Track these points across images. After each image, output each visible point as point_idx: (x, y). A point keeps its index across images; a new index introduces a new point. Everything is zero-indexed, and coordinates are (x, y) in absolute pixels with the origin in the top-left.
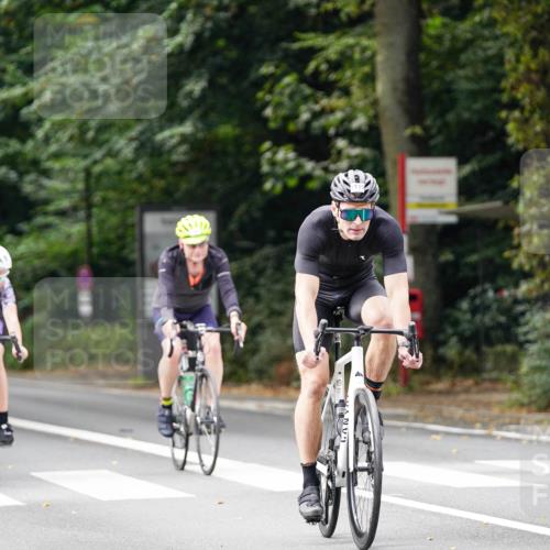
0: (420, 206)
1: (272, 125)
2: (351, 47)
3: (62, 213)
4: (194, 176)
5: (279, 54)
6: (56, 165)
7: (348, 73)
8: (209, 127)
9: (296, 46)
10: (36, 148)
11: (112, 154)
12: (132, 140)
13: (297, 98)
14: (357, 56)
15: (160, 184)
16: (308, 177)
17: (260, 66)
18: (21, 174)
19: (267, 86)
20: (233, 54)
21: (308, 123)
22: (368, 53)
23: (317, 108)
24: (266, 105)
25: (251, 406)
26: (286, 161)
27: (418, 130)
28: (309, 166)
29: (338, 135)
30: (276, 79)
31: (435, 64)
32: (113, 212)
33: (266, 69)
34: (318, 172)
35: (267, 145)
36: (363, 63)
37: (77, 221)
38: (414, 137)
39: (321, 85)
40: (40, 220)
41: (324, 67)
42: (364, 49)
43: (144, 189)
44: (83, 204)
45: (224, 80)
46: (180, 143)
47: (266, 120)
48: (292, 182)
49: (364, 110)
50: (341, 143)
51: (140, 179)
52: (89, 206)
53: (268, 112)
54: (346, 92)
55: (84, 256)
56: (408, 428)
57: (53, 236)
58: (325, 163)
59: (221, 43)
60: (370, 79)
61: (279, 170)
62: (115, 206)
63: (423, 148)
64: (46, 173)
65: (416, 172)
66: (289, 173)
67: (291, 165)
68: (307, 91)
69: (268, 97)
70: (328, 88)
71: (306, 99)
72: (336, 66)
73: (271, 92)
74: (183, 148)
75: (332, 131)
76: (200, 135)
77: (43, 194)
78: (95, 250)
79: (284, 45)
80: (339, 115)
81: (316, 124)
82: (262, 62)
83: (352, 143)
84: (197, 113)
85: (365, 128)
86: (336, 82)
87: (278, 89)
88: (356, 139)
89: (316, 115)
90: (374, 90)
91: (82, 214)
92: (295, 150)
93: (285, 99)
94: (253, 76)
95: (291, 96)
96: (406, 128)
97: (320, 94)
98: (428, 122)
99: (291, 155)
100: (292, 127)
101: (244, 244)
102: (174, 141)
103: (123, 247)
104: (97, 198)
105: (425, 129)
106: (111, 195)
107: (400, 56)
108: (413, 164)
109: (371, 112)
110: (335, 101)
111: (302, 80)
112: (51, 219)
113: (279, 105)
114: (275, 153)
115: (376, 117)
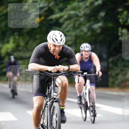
1: (122, 23)
4: (102, 36)
8: (106, 24)
11: (82, 31)
19: (120, 14)
24: (119, 18)
25: (116, 93)
30: (122, 12)
33: (120, 10)
45: (109, 12)
51: (89, 37)
52: (76, 43)
59: (109, 3)
79: (125, 4)
91: (74, 45)
95: (126, 17)
99: (126, 31)
100: (126, 24)
101: (114, 53)
104: (78, 41)
113: (123, 19)
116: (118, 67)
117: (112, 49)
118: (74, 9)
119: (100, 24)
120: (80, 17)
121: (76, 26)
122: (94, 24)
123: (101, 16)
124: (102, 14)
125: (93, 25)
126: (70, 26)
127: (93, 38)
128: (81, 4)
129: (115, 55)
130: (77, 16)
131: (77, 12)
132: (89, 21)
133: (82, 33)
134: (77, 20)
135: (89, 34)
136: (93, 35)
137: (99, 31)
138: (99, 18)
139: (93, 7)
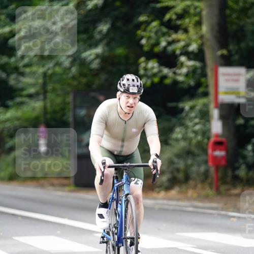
0: (226, 93)
1: (146, 49)
2: (189, 6)
3: (30, 96)
5: (149, 10)
6: (28, 70)
7: (187, 20)
8: (111, 49)
9: (159, 5)
10: (16, 61)
11: (58, 64)
12: (69, 56)
13: (159, 34)
14: (192, 11)
15: (84, 80)
16: (165, 77)
17: (139, 16)
18: (8, 75)
19: (143, 27)
20: (124, 10)
21: (165, 48)
22: (198, 10)
23: (170, 39)
24: (142, 38)
26: (153, 68)
27: (225, 52)
28: (166, 71)
29: (182, 54)
30: (148, 23)
31: (234, 16)
32: (58, 95)
33: (142, 18)
34: (171, 75)
35: (142, 59)
36: (195, 15)
37: (39, 100)
38: (222, 56)
39: (172, 27)
40: (18, 100)
41: (174, 17)
42: (196, 8)
43: (75, 83)
44: (42, 91)
45: (119, 24)
46: (95, 59)
47: (142, 46)
48: (156, 80)
49: (196, 41)
50: (183, 59)
51: (74, 78)
52: (45, 92)
53: (144, 41)
54: (186, 31)
55: (42, 119)
56: (219, 215)
57: (25, 108)
58: (174, 69)
59: (118, 4)
60: (199, 24)
61: (149, 73)
62: (59, 92)
63: (228, 61)
64: (22, 74)
65: (224, 75)
66: (155, 75)
67: (156, 70)
68: (164, 30)
69: (143, 34)
70: (176, 29)
71: (164, 34)
72: (181, 16)
73: (145, 30)
74: (97, 61)
75: (178, 52)
76: (106, 54)
77: (20, 86)
78: (49, 116)
79: (153, 5)
80: (182, 44)
81: (170, 49)
82: (140, 14)
83: (189, 59)
84: (104, 42)
85: (196, 51)
86: (180, 25)
87: (149, 28)
88: (191, 56)
89: (170, 43)
90: (201, 29)
91: (41, 97)
92: (158, 62)
93: (153, 35)
94: (135, 22)
95: (156, 33)
96: (218, 50)
97: (171, 31)
98: (231, 47)
99: (156, 65)
100: (156, 50)
102: (92, 57)
103: (64, 115)
104: (49, 88)
105: (229, 51)
106: (58, 86)
107: (216, 11)
108: (222, 70)
109: (199, 42)
110: (180, 36)
111: (162, 24)
112: (24, 99)
113: (149, 38)
114: (147, 63)
115: (202, 44)
119: (99, 50)
122: (85, 51)
123: (101, 32)
124: (104, 27)
133: (58, 69)
135: (74, 70)
136: (82, 74)
137: (95, 65)
138: (98, 37)
139: (82, 12)
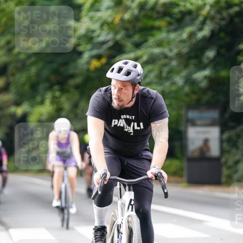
4: (210, 94)
8: (217, 72)
11: (174, 83)
17: (238, 45)
20: (228, 39)
24: (241, 62)
43: (187, 99)
45: (223, 51)
51: (187, 95)
59: (222, 35)
94: (236, 49)
101: (232, 124)
106: (173, 102)
116: (238, 148)
117: (227, 115)
118: (159, 44)
119: (207, 72)
120: (171, 59)
121: (164, 74)
122: (196, 72)
123: (208, 58)
124: (211, 54)
125: (193, 74)
126: (152, 75)
127: (194, 97)
128: (173, 36)
129: (233, 128)
130: (166, 57)
131: (166, 50)
132: (186, 66)
134: (165, 65)
135: (187, 89)
136: (194, 92)
137: (204, 84)
138: (205, 61)
139: (194, 41)
